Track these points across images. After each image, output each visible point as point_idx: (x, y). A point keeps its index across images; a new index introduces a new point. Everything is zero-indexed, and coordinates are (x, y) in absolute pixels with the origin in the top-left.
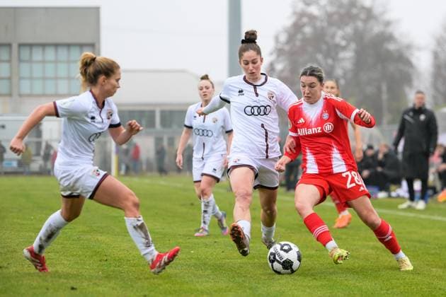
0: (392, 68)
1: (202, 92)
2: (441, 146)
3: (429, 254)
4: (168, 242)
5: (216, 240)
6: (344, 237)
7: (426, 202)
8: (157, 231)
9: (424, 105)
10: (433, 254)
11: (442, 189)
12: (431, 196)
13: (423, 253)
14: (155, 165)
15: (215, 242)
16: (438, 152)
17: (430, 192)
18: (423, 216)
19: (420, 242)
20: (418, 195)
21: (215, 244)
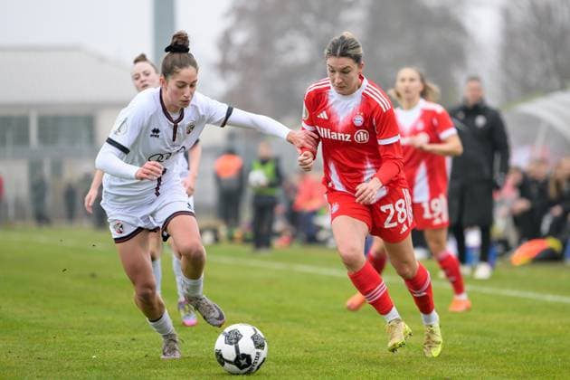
0: (432, 37)
1: (138, 82)
2: (517, 169)
3: (496, 354)
4: (52, 340)
5: (135, 336)
6: (352, 327)
7: (492, 266)
8: (33, 322)
9: (481, 100)
10: (503, 355)
11: (520, 242)
12: (501, 255)
13: (487, 353)
14: (30, 210)
15: (133, 340)
16: (512, 179)
17: (498, 249)
18: (487, 290)
19: (482, 333)
20: (476, 254)
21: (134, 343)
